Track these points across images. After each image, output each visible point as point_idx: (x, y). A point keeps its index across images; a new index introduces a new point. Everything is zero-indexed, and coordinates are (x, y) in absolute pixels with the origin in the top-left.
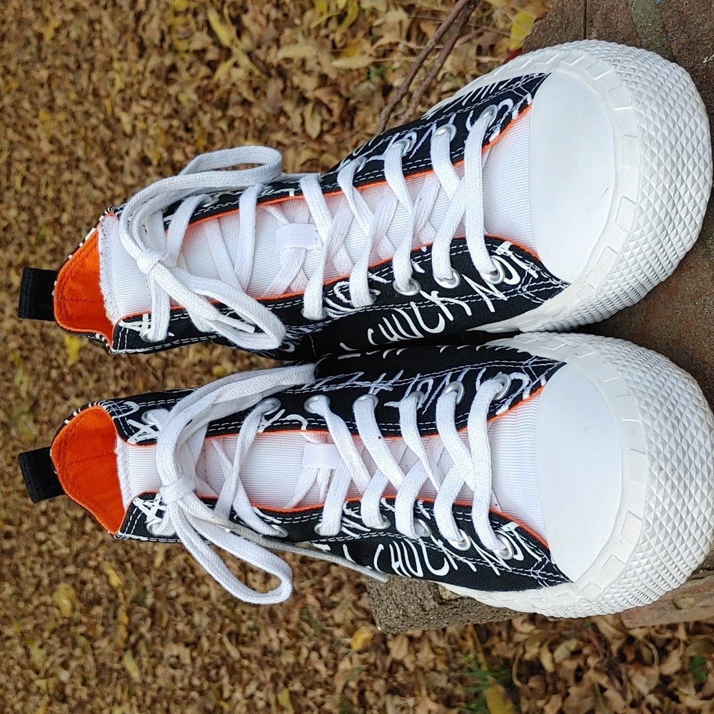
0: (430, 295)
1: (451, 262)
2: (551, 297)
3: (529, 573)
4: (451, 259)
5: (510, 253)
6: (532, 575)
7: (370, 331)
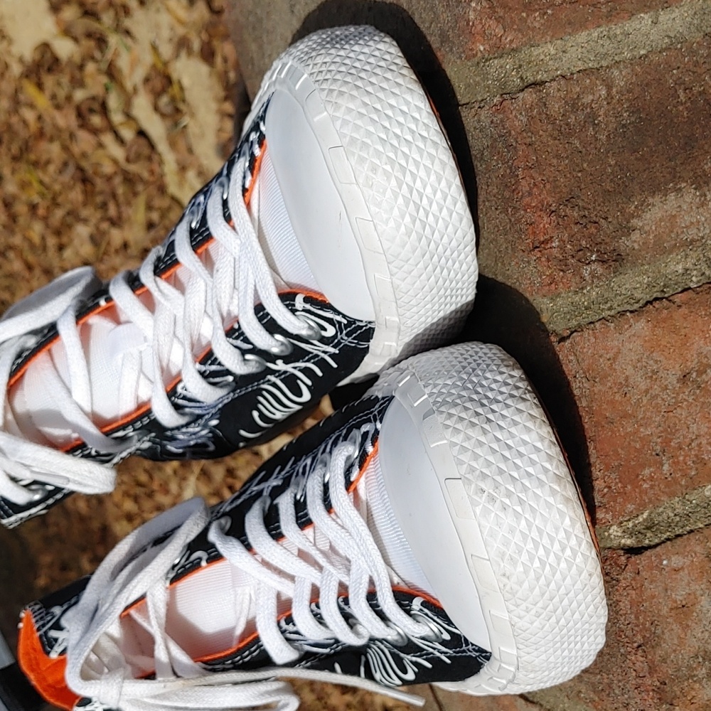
0: (275, 364)
1: (267, 330)
2: (372, 338)
3: (464, 651)
4: (265, 327)
5: (308, 306)
6: (469, 653)
7: (255, 414)
